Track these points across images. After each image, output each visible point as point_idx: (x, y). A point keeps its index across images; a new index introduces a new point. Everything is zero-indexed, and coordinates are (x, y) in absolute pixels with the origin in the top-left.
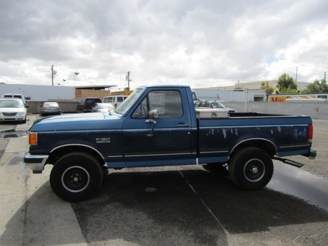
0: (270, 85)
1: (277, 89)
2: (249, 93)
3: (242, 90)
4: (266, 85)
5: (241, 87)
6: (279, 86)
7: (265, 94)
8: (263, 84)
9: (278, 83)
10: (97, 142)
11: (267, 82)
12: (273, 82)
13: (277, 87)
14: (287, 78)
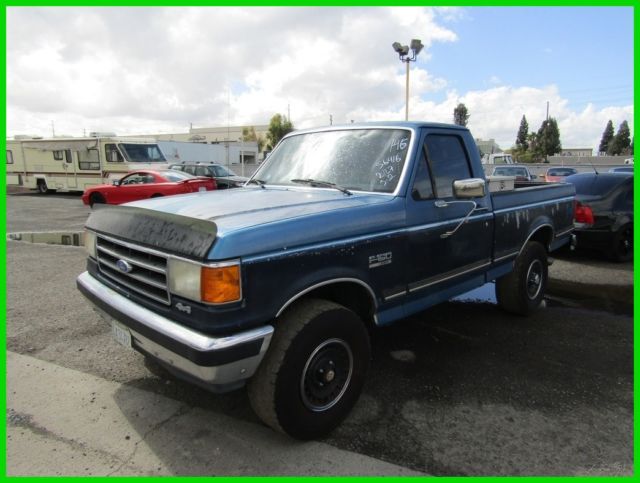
0: (257, 133)
1: (269, 142)
2: (231, 147)
3: (205, 143)
4: (250, 133)
5: (201, 136)
6: (271, 135)
7: (256, 149)
8: (245, 132)
9: (270, 130)
10: (371, 266)
11: (252, 129)
12: (262, 128)
13: (268, 137)
14: (283, 123)
